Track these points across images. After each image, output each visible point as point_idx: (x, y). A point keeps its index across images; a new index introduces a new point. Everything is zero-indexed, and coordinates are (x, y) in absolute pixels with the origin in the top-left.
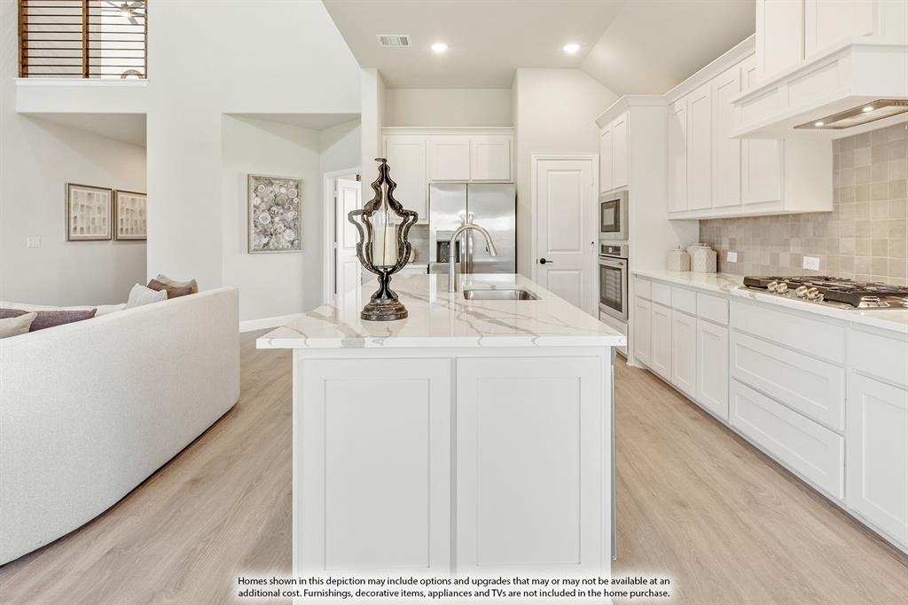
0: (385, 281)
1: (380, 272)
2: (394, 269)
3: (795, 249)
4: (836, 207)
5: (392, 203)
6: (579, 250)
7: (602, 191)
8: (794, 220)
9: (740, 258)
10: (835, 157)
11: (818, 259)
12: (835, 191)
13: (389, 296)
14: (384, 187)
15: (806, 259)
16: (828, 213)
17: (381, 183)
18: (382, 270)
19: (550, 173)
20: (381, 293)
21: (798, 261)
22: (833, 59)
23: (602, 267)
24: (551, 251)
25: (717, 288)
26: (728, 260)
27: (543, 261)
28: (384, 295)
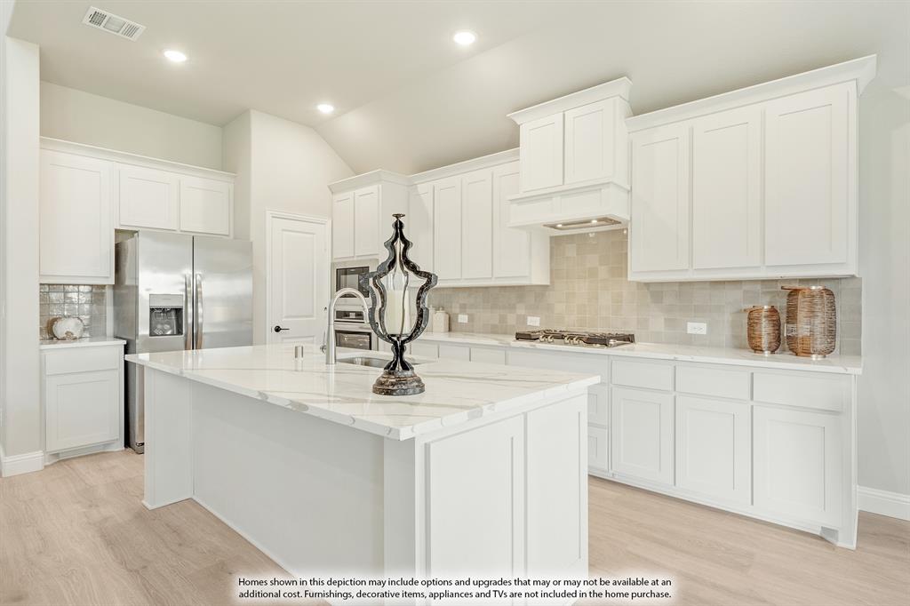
0: (399, 350)
1: (392, 340)
2: (410, 338)
3: (521, 310)
4: (552, 282)
5: (407, 262)
6: (312, 316)
7: (334, 257)
8: (520, 291)
9: (471, 319)
10: (552, 248)
11: (538, 319)
12: (551, 271)
13: (405, 367)
14: (399, 246)
15: (529, 318)
16: (547, 286)
17: (395, 239)
18: (395, 339)
19: (285, 233)
20: (395, 365)
21: (523, 319)
22: (598, 188)
23: (337, 332)
24: (287, 317)
25: (495, 343)
26: (460, 321)
27: (278, 329)
28: (399, 367)
